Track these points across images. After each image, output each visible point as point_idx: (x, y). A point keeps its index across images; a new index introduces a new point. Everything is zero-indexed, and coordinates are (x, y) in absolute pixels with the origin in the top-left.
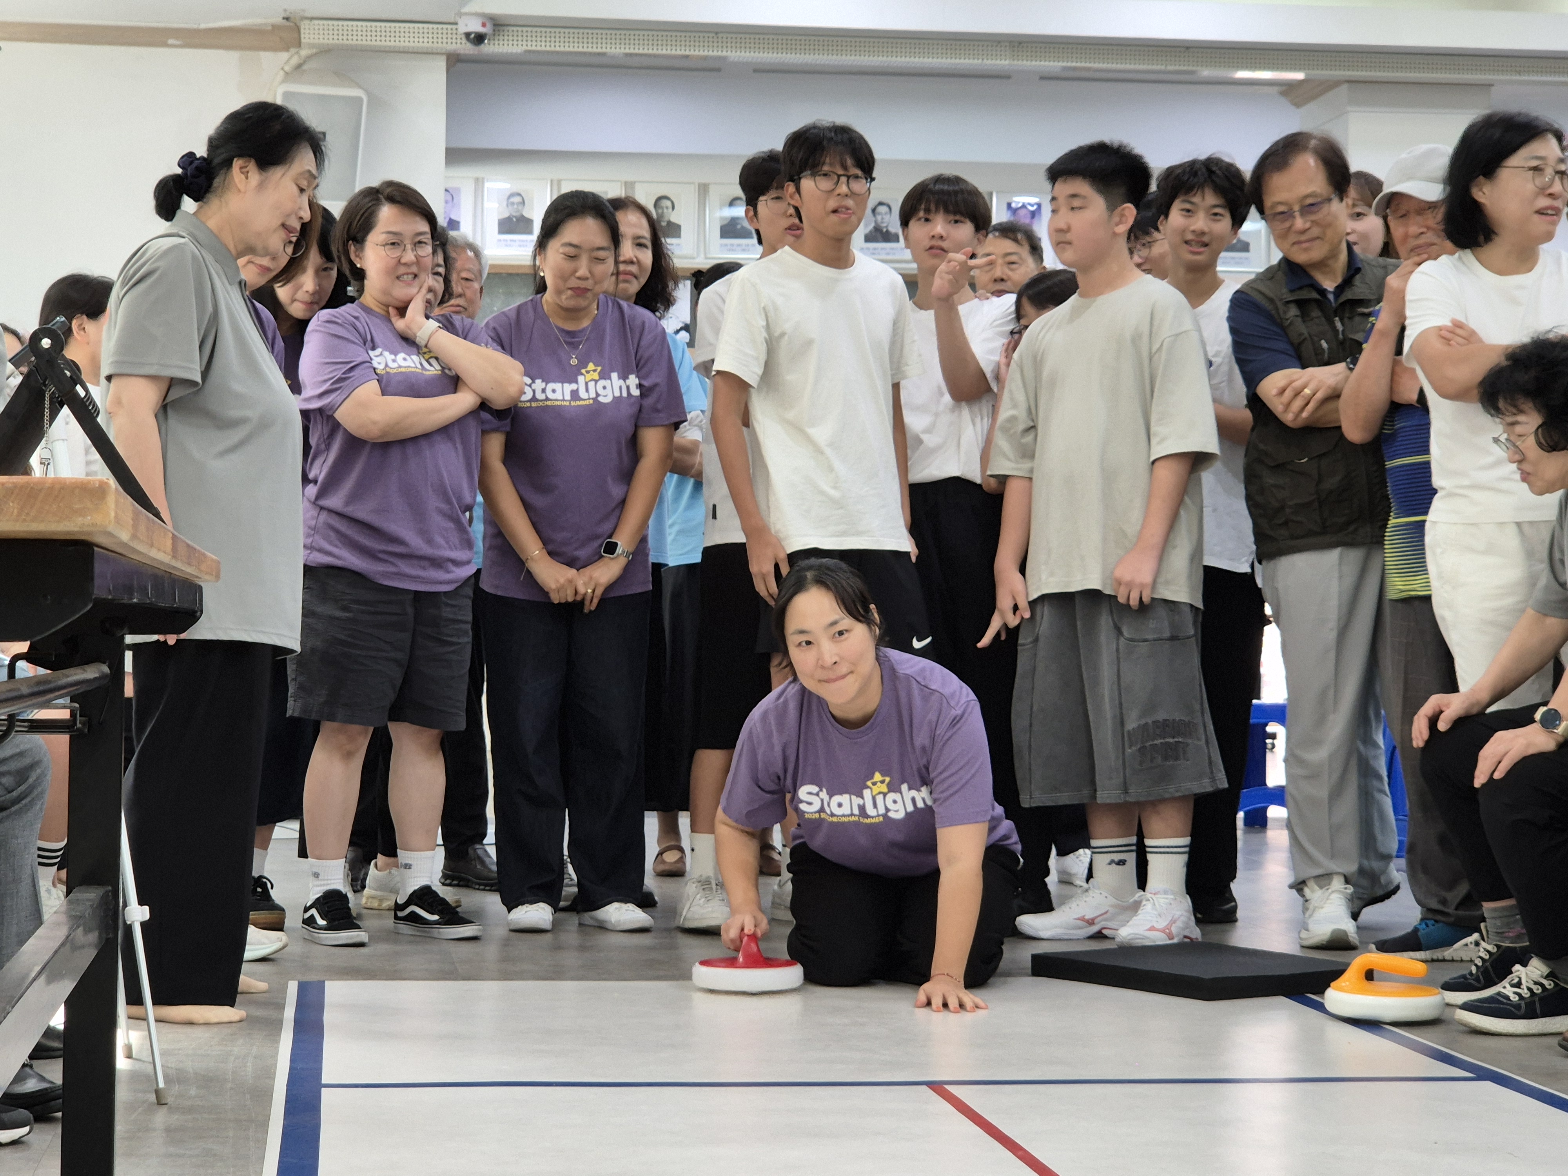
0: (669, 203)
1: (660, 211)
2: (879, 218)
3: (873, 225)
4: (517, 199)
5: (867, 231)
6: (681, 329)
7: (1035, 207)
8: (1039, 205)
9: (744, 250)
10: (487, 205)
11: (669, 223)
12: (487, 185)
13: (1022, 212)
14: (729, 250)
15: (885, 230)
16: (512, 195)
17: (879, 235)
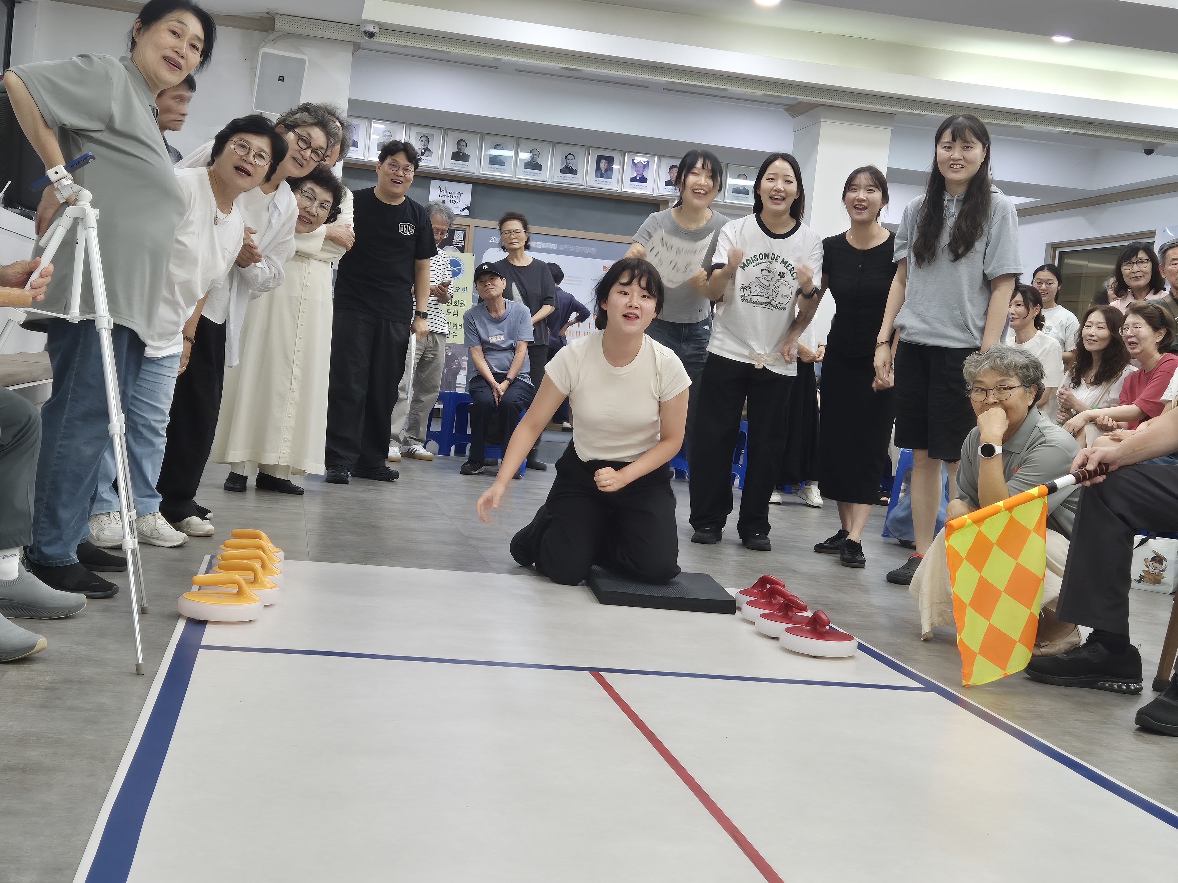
0: (464, 144)
1: (460, 147)
2: (568, 161)
3: (565, 164)
4: (389, 134)
5: (562, 167)
6: (466, 208)
7: (646, 163)
8: (648, 162)
9: (499, 171)
10: (372, 136)
11: (464, 153)
12: (373, 125)
13: (639, 165)
14: (492, 170)
15: (570, 168)
16: (385, 131)
17: (567, 170)
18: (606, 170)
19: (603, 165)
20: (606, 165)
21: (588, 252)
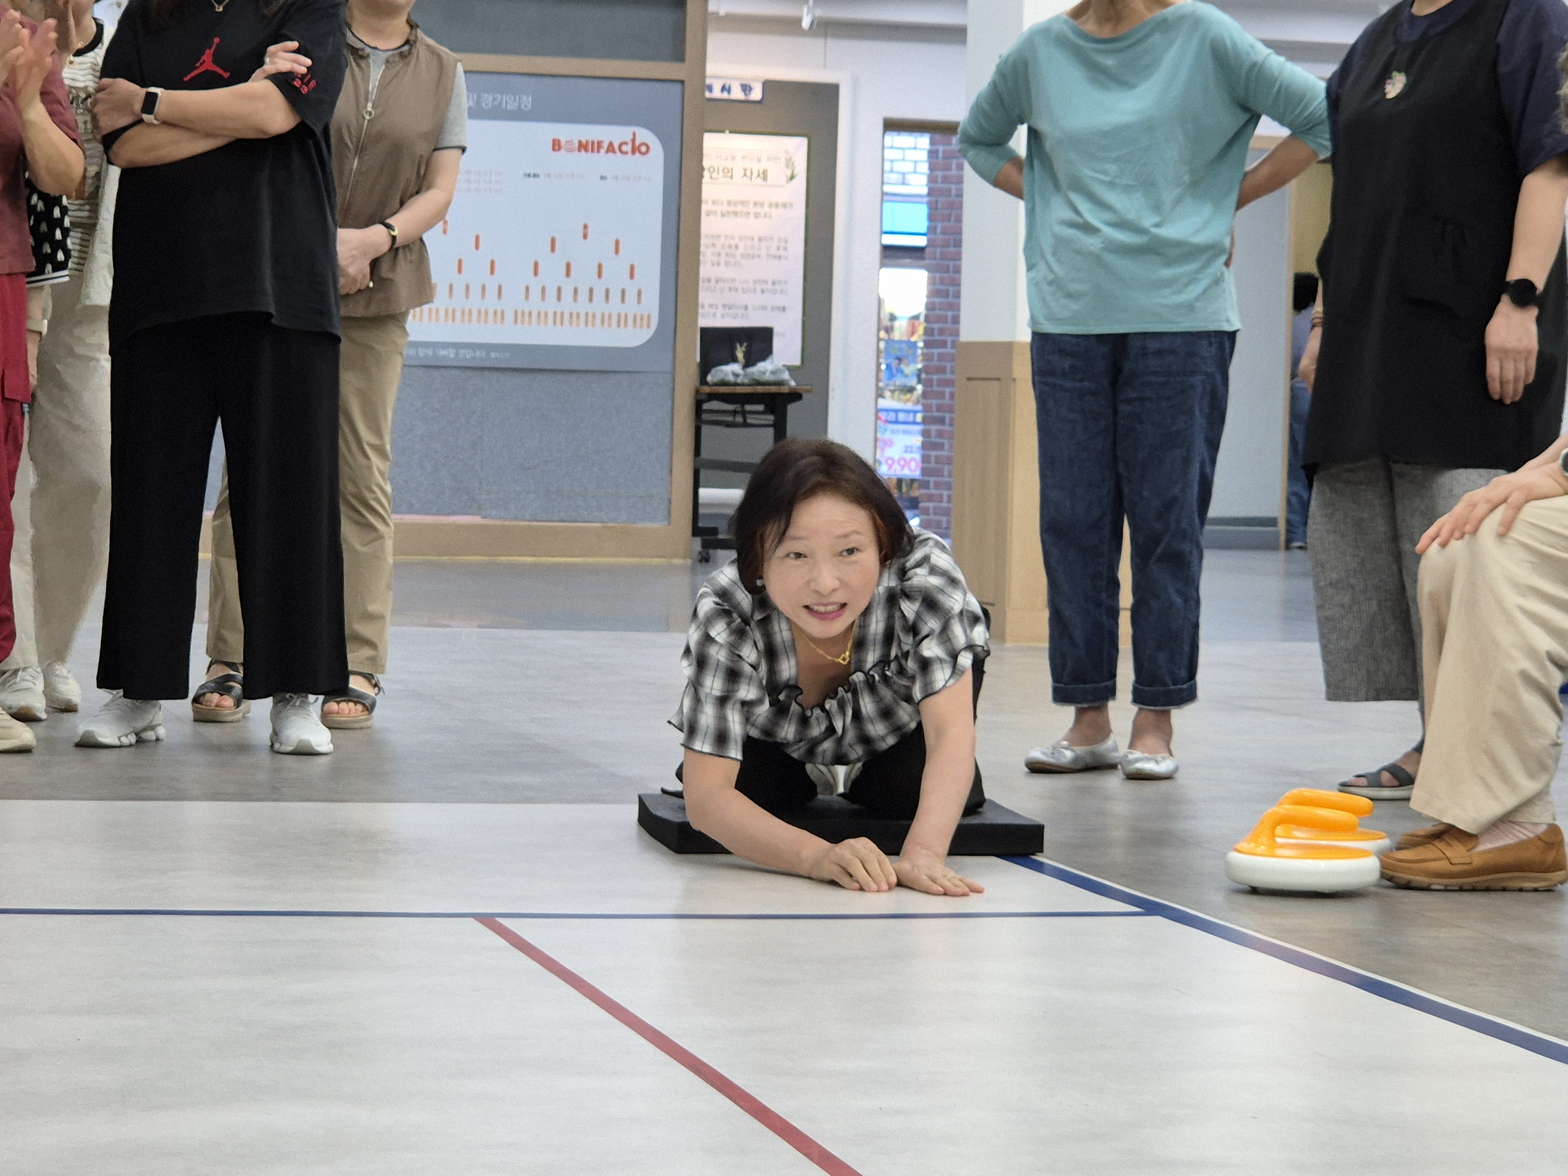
21: (512, 106)
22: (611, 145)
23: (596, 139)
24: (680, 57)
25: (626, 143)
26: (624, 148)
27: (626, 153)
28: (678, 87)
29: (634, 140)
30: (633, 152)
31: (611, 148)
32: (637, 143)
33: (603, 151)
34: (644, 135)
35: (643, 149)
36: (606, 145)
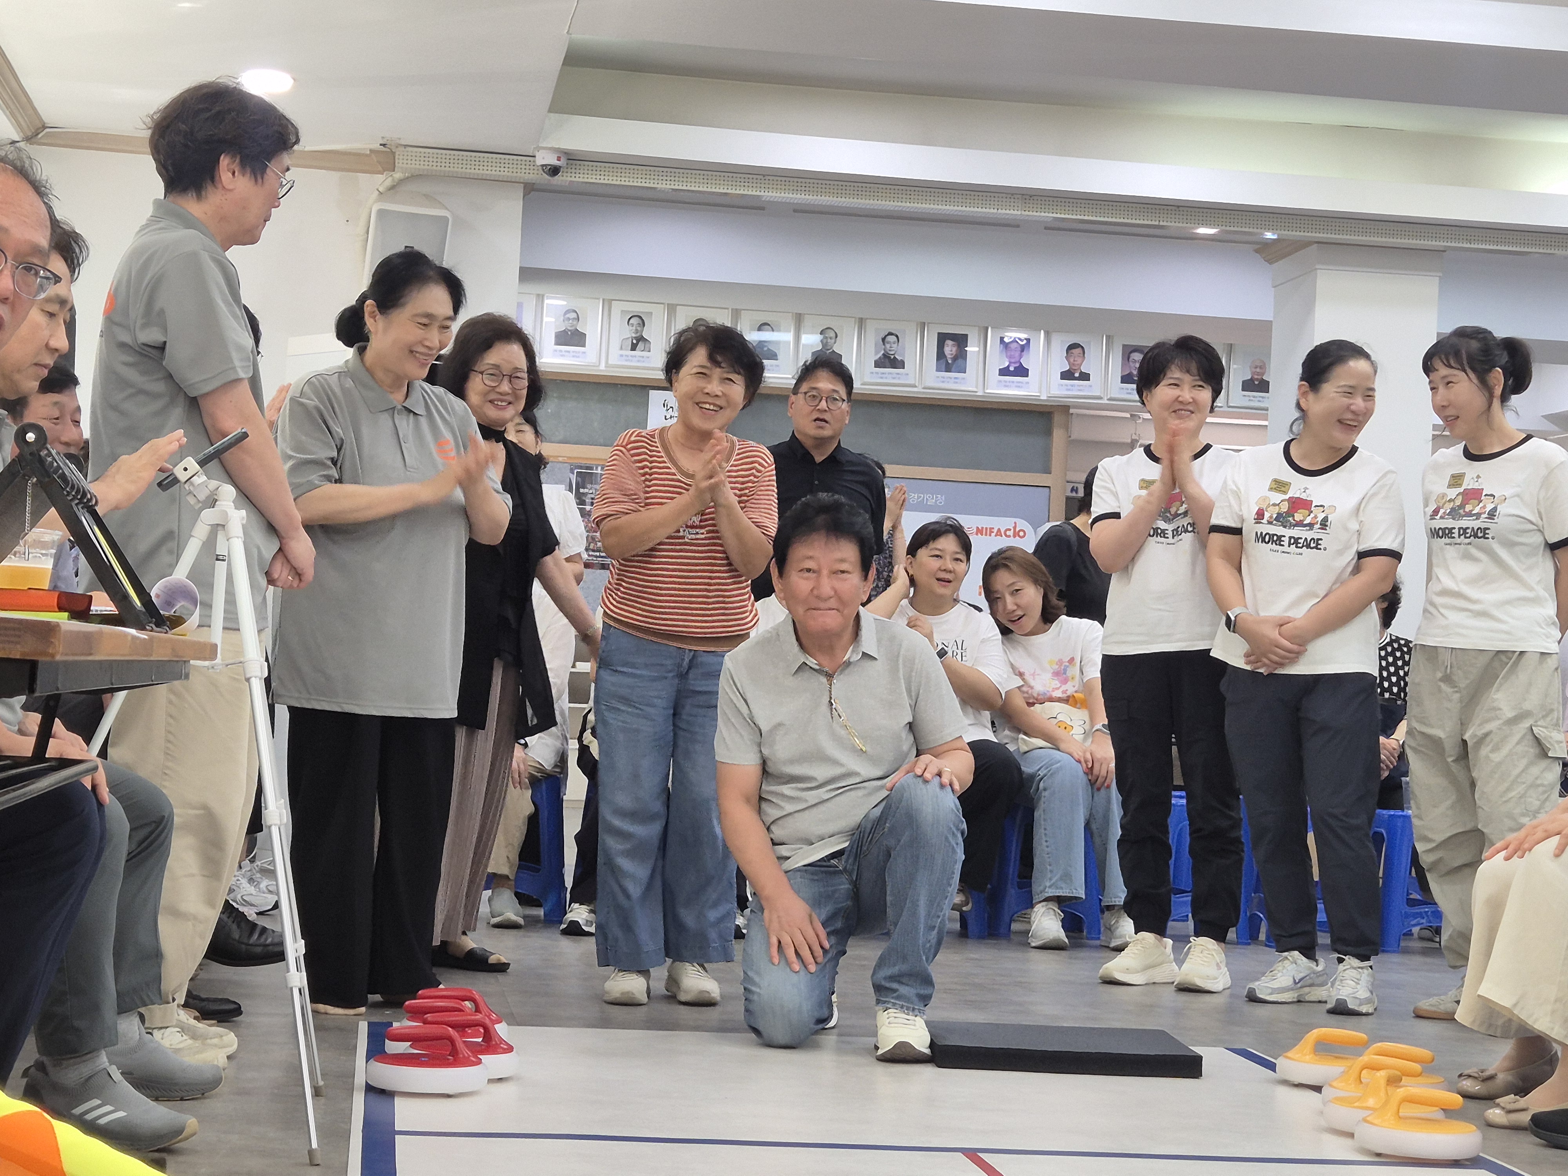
5: (878, 358)
15: (892, 357)
16: (567, 312)
17: (887, 362)
18: (955, 359)
19: (950, 349)
20: (954, 349)
21: (931, 502)
22: (999, 530)
23: (988, 527)
24: (1047, 470)
25: (1010, 530)
26: (1008, 533)
27: (1009, 536)
28: (1047, 490)
29: (1015, 528)
30: (1014, 537)
31: (999, 533)
32: (1017, 529)
33: (993, 534)
34: (1022, 524)
35: (1021, 534)
36: (995, 531)
